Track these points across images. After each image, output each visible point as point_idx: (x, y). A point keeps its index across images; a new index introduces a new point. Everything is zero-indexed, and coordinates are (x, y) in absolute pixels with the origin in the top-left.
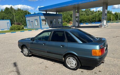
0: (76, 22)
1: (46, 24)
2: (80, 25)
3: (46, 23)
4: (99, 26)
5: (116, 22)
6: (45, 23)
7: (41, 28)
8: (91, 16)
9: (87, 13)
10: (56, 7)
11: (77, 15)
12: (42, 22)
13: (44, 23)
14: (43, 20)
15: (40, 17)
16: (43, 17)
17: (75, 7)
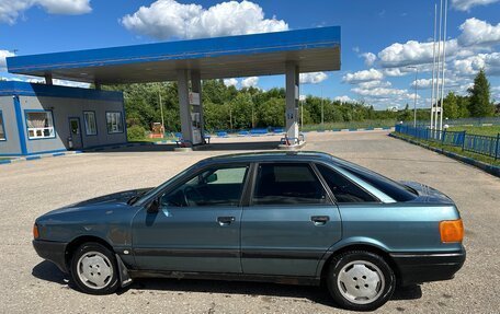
0: (193, 128)
1: (47, 133)
2: (207, 140)
3: (51, 128)
4: (280, 143)
5: (319, 130)
6: (43, 129)
7: (24, 152)
8: (228, 107)
9: (214, 95)
10: (93, 63)
11: (195, 99)
12: (29, 122)
13: (37, 127)
14: (33, 115)
15: (17, 100)
16: (32, 103)
17: (186, 70)
